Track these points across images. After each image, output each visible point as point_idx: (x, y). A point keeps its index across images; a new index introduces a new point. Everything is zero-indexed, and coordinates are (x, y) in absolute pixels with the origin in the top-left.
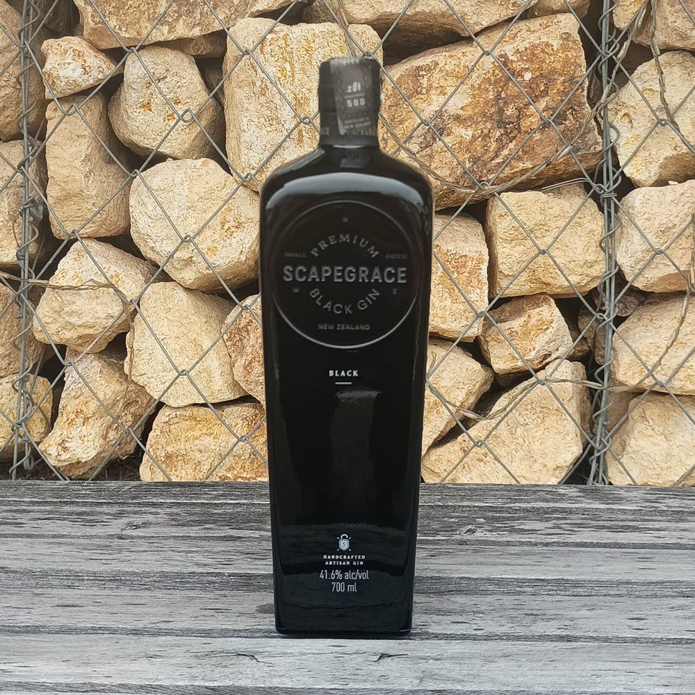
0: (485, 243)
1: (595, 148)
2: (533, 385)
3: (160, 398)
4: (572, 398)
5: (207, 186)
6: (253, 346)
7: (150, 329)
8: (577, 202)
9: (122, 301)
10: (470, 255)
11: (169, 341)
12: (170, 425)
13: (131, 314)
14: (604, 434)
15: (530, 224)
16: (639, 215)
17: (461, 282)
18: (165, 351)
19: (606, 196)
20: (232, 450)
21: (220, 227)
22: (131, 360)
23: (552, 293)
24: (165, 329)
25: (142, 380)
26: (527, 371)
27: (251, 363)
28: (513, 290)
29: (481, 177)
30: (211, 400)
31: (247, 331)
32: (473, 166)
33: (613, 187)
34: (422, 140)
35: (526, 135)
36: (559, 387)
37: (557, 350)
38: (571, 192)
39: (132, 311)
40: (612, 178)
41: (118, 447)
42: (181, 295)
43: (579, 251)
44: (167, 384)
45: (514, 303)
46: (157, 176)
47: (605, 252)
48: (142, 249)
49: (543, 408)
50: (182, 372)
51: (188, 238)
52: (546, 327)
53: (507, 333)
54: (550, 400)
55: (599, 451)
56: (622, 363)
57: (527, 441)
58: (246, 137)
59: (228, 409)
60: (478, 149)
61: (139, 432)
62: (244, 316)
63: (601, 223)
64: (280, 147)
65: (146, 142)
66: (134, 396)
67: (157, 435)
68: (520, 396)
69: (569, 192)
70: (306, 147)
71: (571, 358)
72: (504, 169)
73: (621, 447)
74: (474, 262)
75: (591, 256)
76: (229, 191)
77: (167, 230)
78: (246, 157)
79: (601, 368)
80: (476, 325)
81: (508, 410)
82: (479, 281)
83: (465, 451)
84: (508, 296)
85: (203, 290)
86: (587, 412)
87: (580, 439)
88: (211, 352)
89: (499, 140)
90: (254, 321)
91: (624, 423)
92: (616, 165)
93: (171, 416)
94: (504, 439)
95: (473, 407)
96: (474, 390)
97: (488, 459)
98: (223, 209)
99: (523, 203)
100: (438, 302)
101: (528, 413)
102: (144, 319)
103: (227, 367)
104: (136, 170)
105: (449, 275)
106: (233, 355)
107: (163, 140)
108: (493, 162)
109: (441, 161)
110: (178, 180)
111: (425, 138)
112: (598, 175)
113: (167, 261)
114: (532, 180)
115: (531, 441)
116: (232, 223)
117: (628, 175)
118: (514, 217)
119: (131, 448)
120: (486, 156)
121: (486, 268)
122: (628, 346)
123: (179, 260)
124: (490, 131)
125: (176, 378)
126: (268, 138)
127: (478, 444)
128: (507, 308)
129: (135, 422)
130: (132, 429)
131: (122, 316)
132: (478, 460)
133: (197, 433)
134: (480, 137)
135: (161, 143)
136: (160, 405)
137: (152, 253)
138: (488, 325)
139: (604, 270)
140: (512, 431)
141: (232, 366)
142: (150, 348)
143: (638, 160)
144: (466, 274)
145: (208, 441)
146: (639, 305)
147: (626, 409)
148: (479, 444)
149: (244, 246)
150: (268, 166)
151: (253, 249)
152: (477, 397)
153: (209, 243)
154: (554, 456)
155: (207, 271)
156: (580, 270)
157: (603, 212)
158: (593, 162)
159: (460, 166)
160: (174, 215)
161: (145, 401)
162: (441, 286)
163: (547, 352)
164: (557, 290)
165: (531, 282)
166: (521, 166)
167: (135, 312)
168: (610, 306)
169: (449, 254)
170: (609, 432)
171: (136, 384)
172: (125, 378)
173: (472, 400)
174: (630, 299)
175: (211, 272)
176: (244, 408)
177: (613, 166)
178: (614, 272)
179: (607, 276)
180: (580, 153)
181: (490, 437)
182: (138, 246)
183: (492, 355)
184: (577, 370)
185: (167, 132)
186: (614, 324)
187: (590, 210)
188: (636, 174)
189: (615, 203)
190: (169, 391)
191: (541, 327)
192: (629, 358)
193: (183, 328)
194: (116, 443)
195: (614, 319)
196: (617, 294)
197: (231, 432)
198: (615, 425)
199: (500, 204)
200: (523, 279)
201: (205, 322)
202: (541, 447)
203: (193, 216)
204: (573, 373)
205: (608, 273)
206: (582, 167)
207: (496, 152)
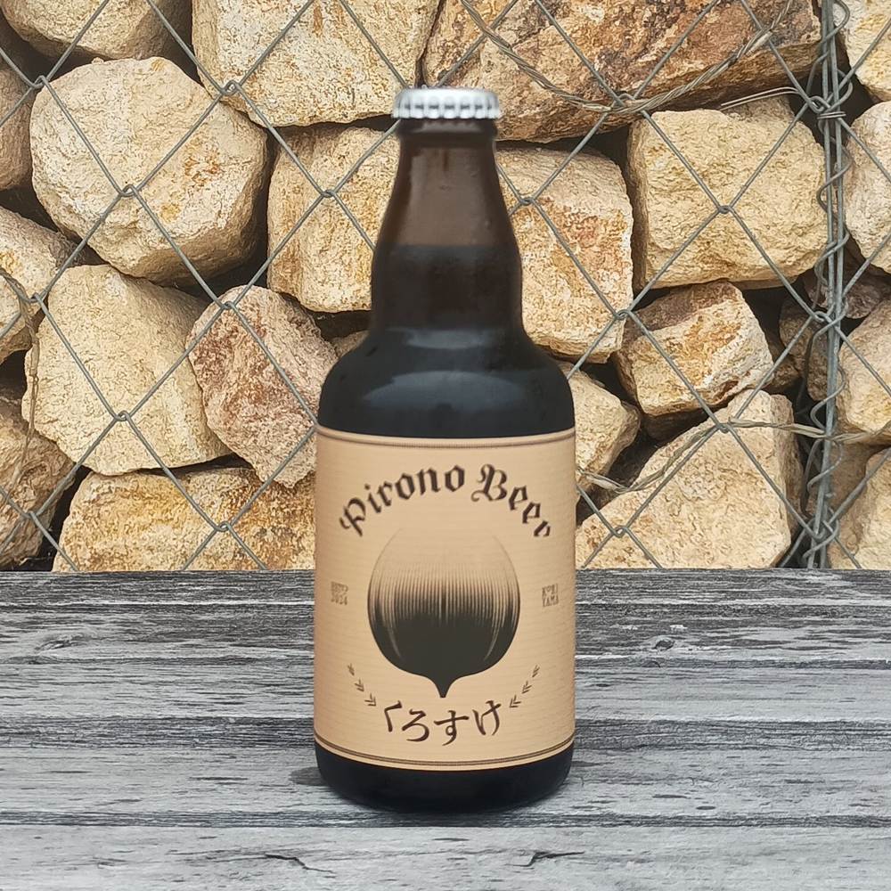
0: (627, 196)
1: (809, 37)
2: (709, 432)
3: (83, 459)
4: (773, 454)
5: (161, 103)
6: (240, 371)
7: (68, 345)
8: (779, 126)
9: (19, 297)
10: (602, 216)
11: (98, 364)
12: (99, 505)
13: (33, 320)
14: (826, 515)
15: (701, 164)
16: (883, 147)
17: (588, 261)
18: (90, 381)
19: (827, 115)
20: (204, 546)
21: (182, 171)
22: (34, 397)
23: (738, 280)
24: (91, 343)
25: (53, 430)
26: (699, 409)
27: (236, 399)
28: (674, 274)
29: (619, 85)
30: (169, 463)
31: (230, 346)
32: (605, 67)
33: (838, 102)
34: (521, 25)
35: (695, 14)
36: (753, 434)
37: (748, 374)
38: (769, 112)
39: (35, 314)
40: (837, 87)
41: (12, 544)
42: (118, 286)
43: (783, 209)
44: (95, 437)
45: (675, 297)
46: (77, 86)
47: (826, 210)
48: (53, 210)
49: (725, 471)
50: (120, 415)
51: (130, 190)
52: (729, 335)
53: (664, 346)
54: (736, 457)
55: (818, 542)
56: (856, 396)
57: (698, 527)
58: (226, 20)
59: (197, 477)
60: (614, 39)
61: (48, 518)
62: (224, 321)
63: (820, 161)
64: (283, 36)
65: (60, 31)
66: (38, 457)
67: (77, 524)
68: (686, 453)
69: (764, 111)
70: (328, 36)
71: (770, 389)
72: (657, 72)
73: (854, 536)
74: (609, 228)
75: (804, 217)
76: (198, 111)
77: (93, 178)
78: (227, 54)
79: (822, 403)
80: (612, 333)
81: (666, 475)
82: (617, 259)
83: (595, 545)
84: (665, 285)
85: (154, 279)
86: (796, 479)
87: (786, 522)
88: (169, 382)
89: (649, 24)
90: (241, 329)
91: (857, 496)
92: (844, 64)
93: (101, 491)
94: (659, 523)
95: (607, 471)
96: (610, 443)
97: (634, 557)
98: (189, 139)
99: (689, 129)
100: (549, 294)
101: (700, 479)
102: (56, 327)
103: (196, 406)
104: (42, 77)
105: (568, 250)
106: (206, 387)
107: (88, 26)
108: (640, 60)
109: (554, 59)
110: (112, 94)
111: (526, 21)
112: (813, 83)
113: (95, 228)
114: (703, 90)
115: (705, 526)
116: (204, 165)
117: (864, 81)
118: (676, 152)
119: (33, 546)
120: (628, 51)
121: (629, 237)
122: (868, 366)
123: (115, 227)
124: (633, 10)
125: (111, 426)
126: (263, 21)
127: (617, 532)
128: (663, 305)
129: (39, 503)
130: (35, 512)
131: (18, 323)
132: (616, 559)
133: (144, 519)
134: (617, 18)
135: (84, 31)
136: (83, 472)
137: (68, 216)
138: (632, 334)
139: (825, 240)
140: (674, 510)
141: (204, 405)
142: (66, 375)
143: (879, 56)
144: (595, 248)
145: (163, 532)
146: (881, 300)
147: (862, 474)
148: (619, 532)
149: (224, 203)
150: (264, 68)
151: (238, 208)
152: (613, 455)
153: (164, 198)
154: (744, 551)
155: (162, 245)
156: (786, 240)
157: (823, 145)
158: (805, 61)
159: (585, 67)
160: (105, 150)
161: (57, 467)
162: (555, 268)
163: (731, 378)
164: (747, 274)
165: (702, 261)
166: (686, 66)
167: (41, 314)
168: (835, 299)
169: (567, 214)
170: (835, 511)
171: (42, 437)
172: (24, 427)
173: (606, 459)
174: (865, 289)
175: (168, 246)
176: (223, 476)
177: (839, 67)
178: (842, 242)
179: (831, 249)
180: (783, 45)
181: (637, 521)
182: (45, 205)
183: (639, 384)
184: (779, 408)
185: (92, 14)
186: (841, 330)
187: (802, 141)
188: (877, 79)
189: (842, 127)
190: (98, 447)
191: (720, 336)
192: (868, 386)
193: (121, 342)
194: (8, 537)
195: (842, 321)
196: (846, 280)
197: (204, 516)
198: (844, 500)
199: (652, 131)
200: (691, 255)
201: (158, 332)
202: (722, 537)
203: (137, 153)
204: (774, 413)
205: (830, 245)
206: (789, 68)
207: (645, 44)
